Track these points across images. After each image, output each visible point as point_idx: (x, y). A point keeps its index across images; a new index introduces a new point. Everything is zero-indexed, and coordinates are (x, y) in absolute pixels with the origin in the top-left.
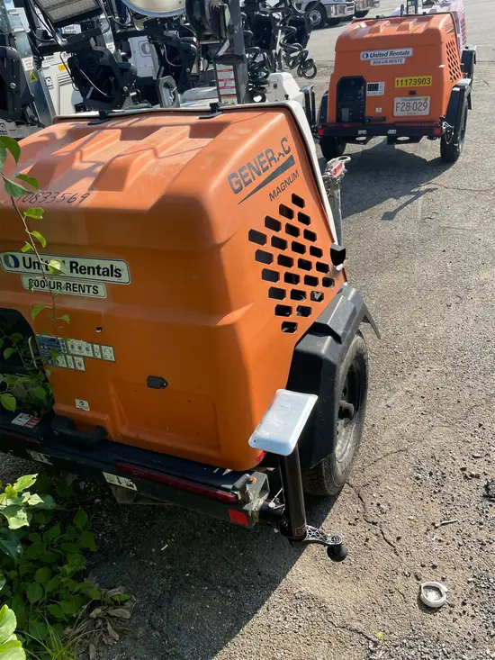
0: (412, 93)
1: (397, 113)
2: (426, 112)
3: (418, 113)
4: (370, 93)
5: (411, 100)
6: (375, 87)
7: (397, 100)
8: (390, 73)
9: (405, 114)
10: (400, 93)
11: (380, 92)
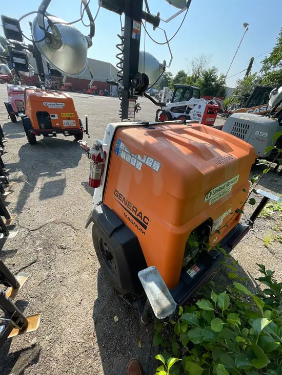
0: (69, 119)
1: (65, 125)
2: (75, 125)
3: (72, 126)
4: (52, 118)
5: (69, 121)
6: (54, 116)
7: (64, 121)
8: (58, 111)
9: (67, 126)
10: (65, 118)
11: (56, 117)
